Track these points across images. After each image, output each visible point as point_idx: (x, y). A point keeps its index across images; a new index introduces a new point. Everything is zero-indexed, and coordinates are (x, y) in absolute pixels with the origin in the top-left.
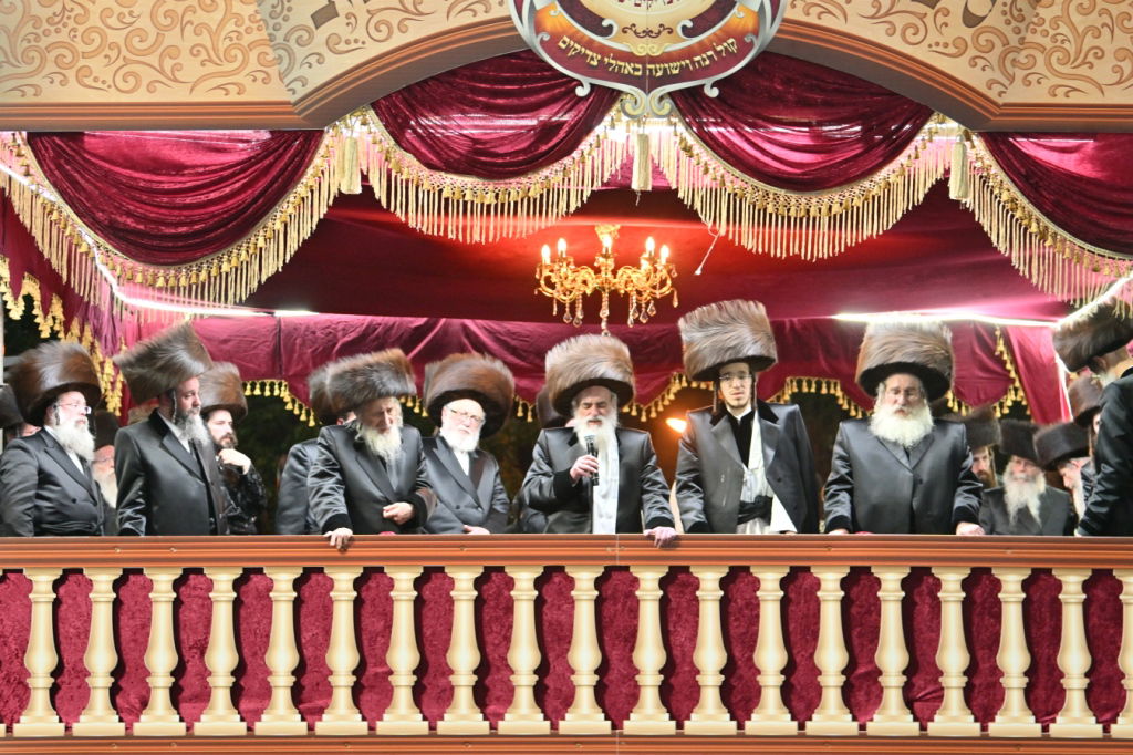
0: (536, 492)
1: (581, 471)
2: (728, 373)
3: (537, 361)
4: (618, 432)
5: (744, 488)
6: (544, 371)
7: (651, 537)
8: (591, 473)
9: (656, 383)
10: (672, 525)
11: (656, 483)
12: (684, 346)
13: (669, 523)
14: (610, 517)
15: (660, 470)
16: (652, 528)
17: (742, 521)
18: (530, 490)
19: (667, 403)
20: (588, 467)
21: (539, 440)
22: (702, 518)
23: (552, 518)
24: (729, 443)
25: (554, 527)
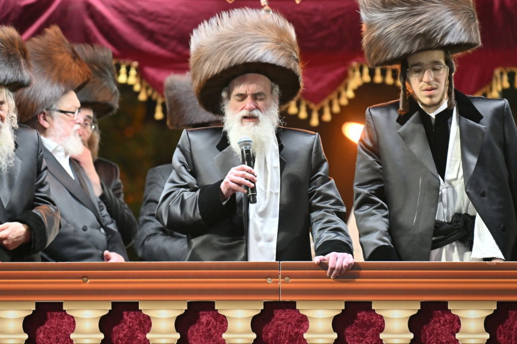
0: (177, 210)
1: (233, 185)
2: (418, 64)
3: (180, 48)
4: (279, 133)
5: (440, 204)
6: (188, 56)
7: (323, 265)
8: (247, 187)
9: (330, 76)
10: (350, 251)
11: (328, 197)
12: (364, 28)
13: (346, 248)
14: (270, 241)
15: (332, 181)
16: (324, 254)
17: (437, 245)
18: (168, 207)
19: (344, 101)
20: (243, 180)
21: (179, 143)
22: (387, 241)
23: (195, 242)
24: (419, 148)
25: (198, 252)
